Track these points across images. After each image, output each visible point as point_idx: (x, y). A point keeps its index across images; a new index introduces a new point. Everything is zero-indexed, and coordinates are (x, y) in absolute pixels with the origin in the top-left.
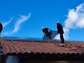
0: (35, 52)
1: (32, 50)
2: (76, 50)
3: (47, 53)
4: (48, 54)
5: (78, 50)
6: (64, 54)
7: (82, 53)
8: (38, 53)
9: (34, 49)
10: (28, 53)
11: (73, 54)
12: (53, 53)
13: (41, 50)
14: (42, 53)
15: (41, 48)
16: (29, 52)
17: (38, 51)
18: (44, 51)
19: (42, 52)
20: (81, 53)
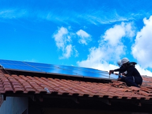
0: (60, 92)
1: (53, 87)
2: (138, 91)
3: (84, 95)
4: (86, 96)
5: (143, 92)
6: (115, 98)
7: (150, 99)
8: (66, 94)
9: (58, 86)
10: (46, 92)
11: (134, 99)
12: (94, 96)
13: (71, 88)
14: (74, 94)
15: (70, 85)
16: (48, 91)
17: (66, 89)
18: (77, 91)
19: (73, 92)
20: (148, 98)
